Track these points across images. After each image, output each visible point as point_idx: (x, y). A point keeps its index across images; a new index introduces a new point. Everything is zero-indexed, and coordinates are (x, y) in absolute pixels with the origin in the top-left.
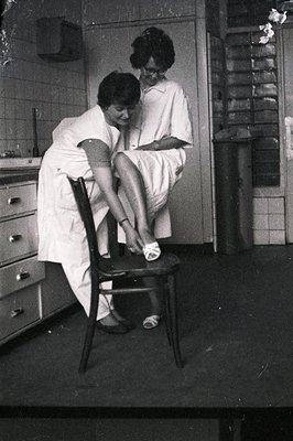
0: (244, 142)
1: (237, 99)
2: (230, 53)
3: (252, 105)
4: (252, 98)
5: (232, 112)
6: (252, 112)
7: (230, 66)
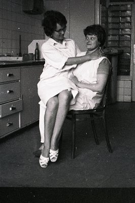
0: (115, 55)
1: (112, 35)
2: (110, 14)
3: (119, 38)
4: (119, 35)
5: (109, 41)
6: (119, 41)
7: (110, 20)
